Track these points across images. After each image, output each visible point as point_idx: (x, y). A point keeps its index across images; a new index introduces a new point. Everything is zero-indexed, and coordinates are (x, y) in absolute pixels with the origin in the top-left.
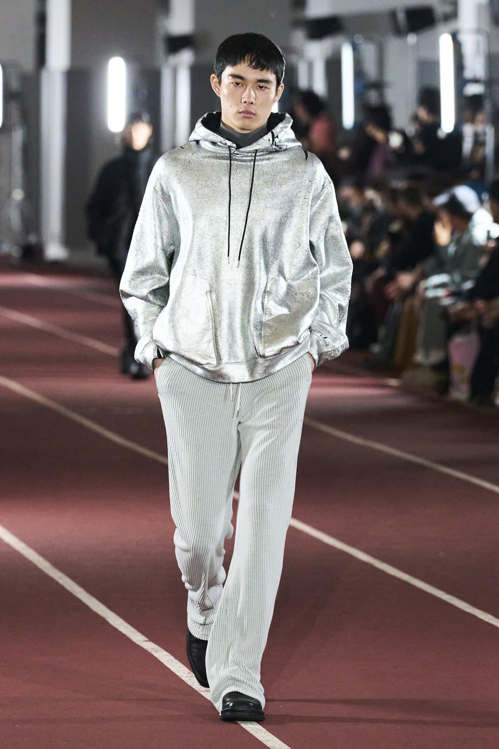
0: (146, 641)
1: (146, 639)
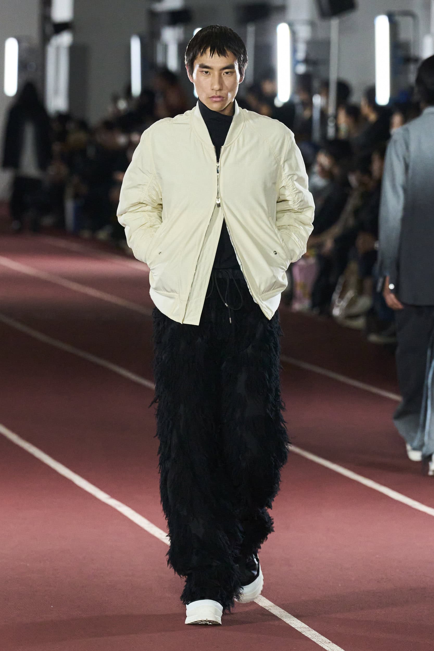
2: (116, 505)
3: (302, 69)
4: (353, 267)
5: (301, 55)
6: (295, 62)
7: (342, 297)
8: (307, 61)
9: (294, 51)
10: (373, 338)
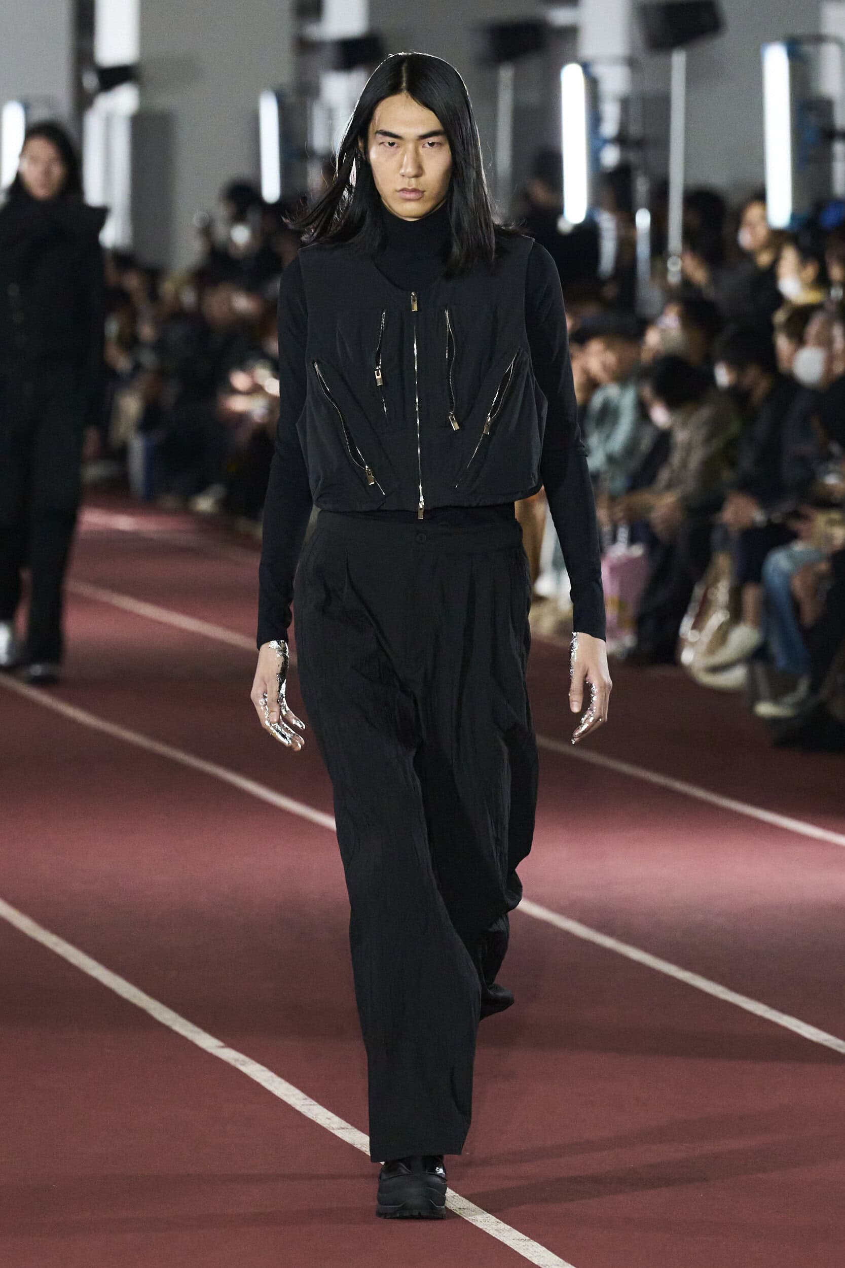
0: (222, 1047)
1: (221, 1044)
2: (237, 1060)
3: (611, 157)
4: (723, 563)
5: (610, 128)
6: (596, 142)
7: (698, 625)
8: (621, 140)
9: (595, 118)
10: (765, 709)
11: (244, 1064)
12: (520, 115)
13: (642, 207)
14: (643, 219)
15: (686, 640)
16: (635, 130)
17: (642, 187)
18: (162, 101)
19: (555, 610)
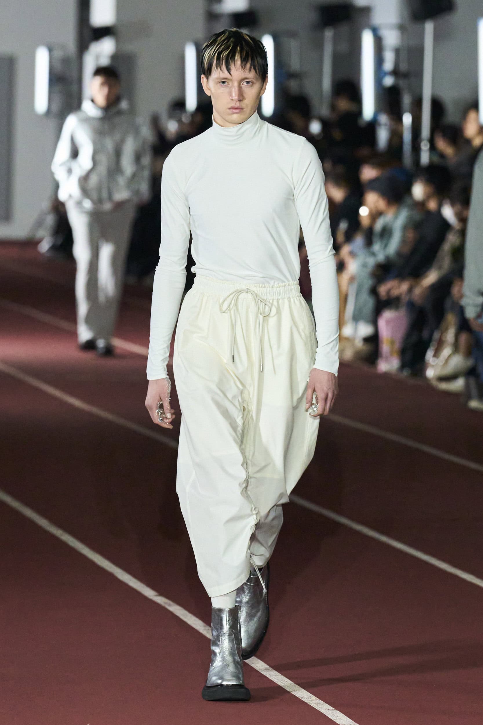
0: (157, 595)
1: (156, 593)
2: (166, 603)
3: (389, 81)
4: (451, 319)
5: (389, 65)
6: (379, 74)
7: (436, 355)
8: (395, 73)
9: (379, 60)
10: (474, 404)
11: (170, 605)
12: (337, 58)
13: (407, 112)
14: (407, 119)
15: (429, 363)
16: (404, 67)
17: (407, 100)
18: (129, 47)
19: (353, 345)
